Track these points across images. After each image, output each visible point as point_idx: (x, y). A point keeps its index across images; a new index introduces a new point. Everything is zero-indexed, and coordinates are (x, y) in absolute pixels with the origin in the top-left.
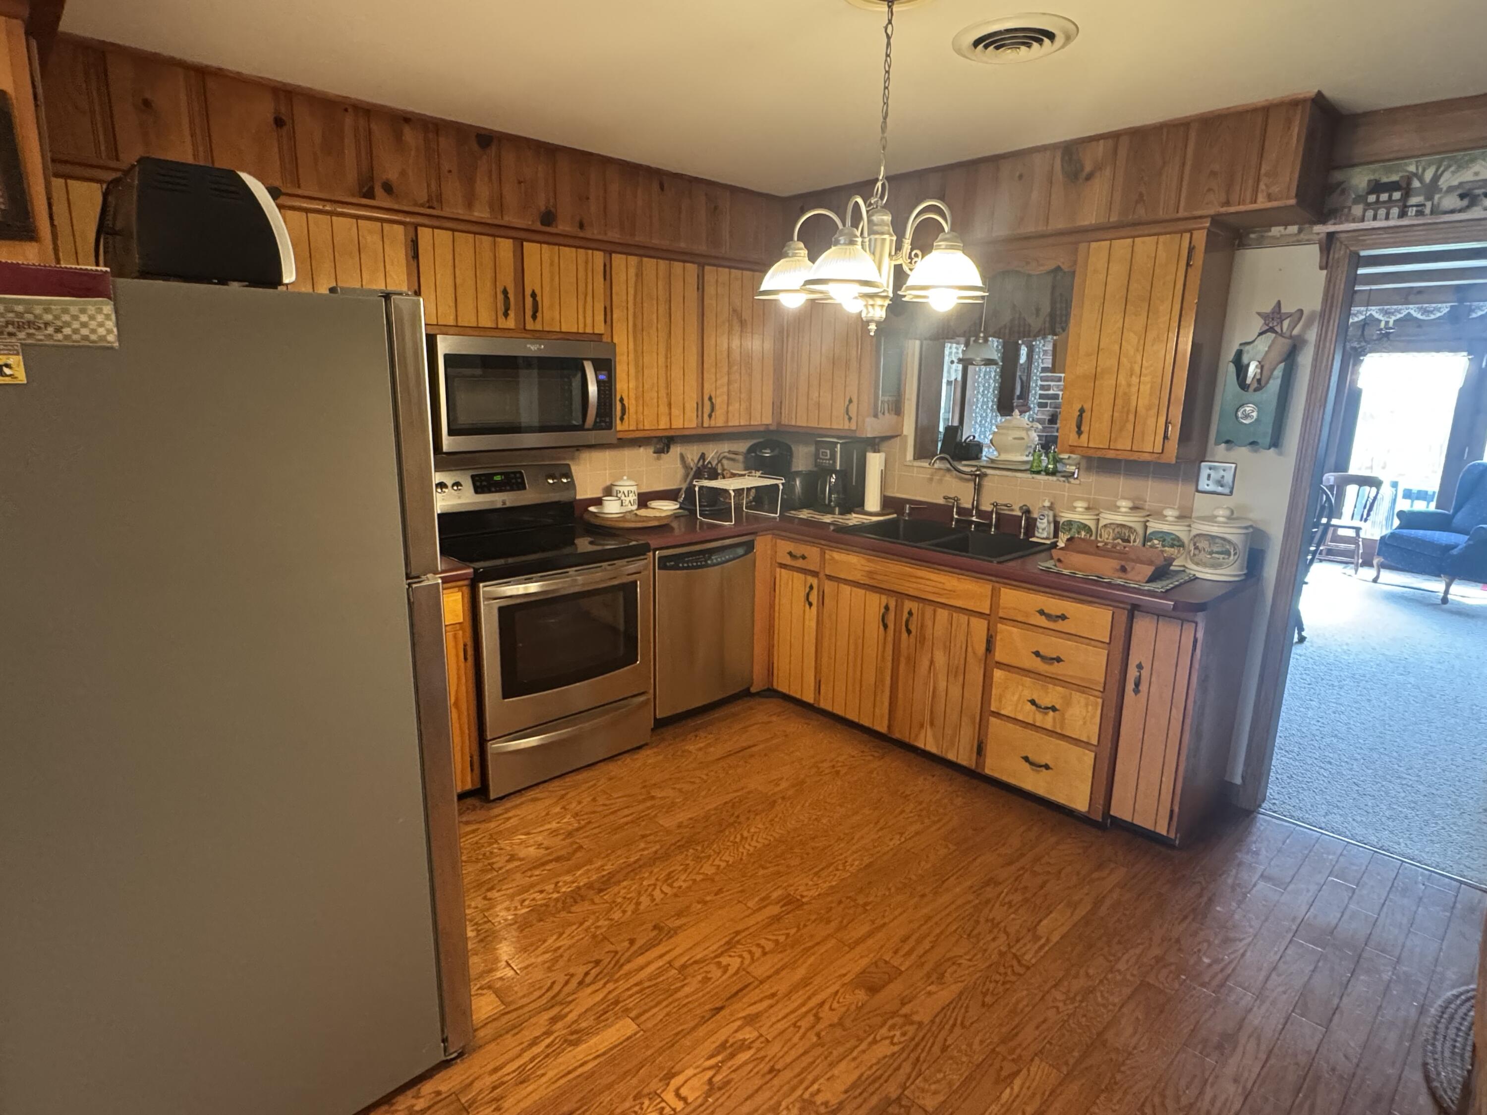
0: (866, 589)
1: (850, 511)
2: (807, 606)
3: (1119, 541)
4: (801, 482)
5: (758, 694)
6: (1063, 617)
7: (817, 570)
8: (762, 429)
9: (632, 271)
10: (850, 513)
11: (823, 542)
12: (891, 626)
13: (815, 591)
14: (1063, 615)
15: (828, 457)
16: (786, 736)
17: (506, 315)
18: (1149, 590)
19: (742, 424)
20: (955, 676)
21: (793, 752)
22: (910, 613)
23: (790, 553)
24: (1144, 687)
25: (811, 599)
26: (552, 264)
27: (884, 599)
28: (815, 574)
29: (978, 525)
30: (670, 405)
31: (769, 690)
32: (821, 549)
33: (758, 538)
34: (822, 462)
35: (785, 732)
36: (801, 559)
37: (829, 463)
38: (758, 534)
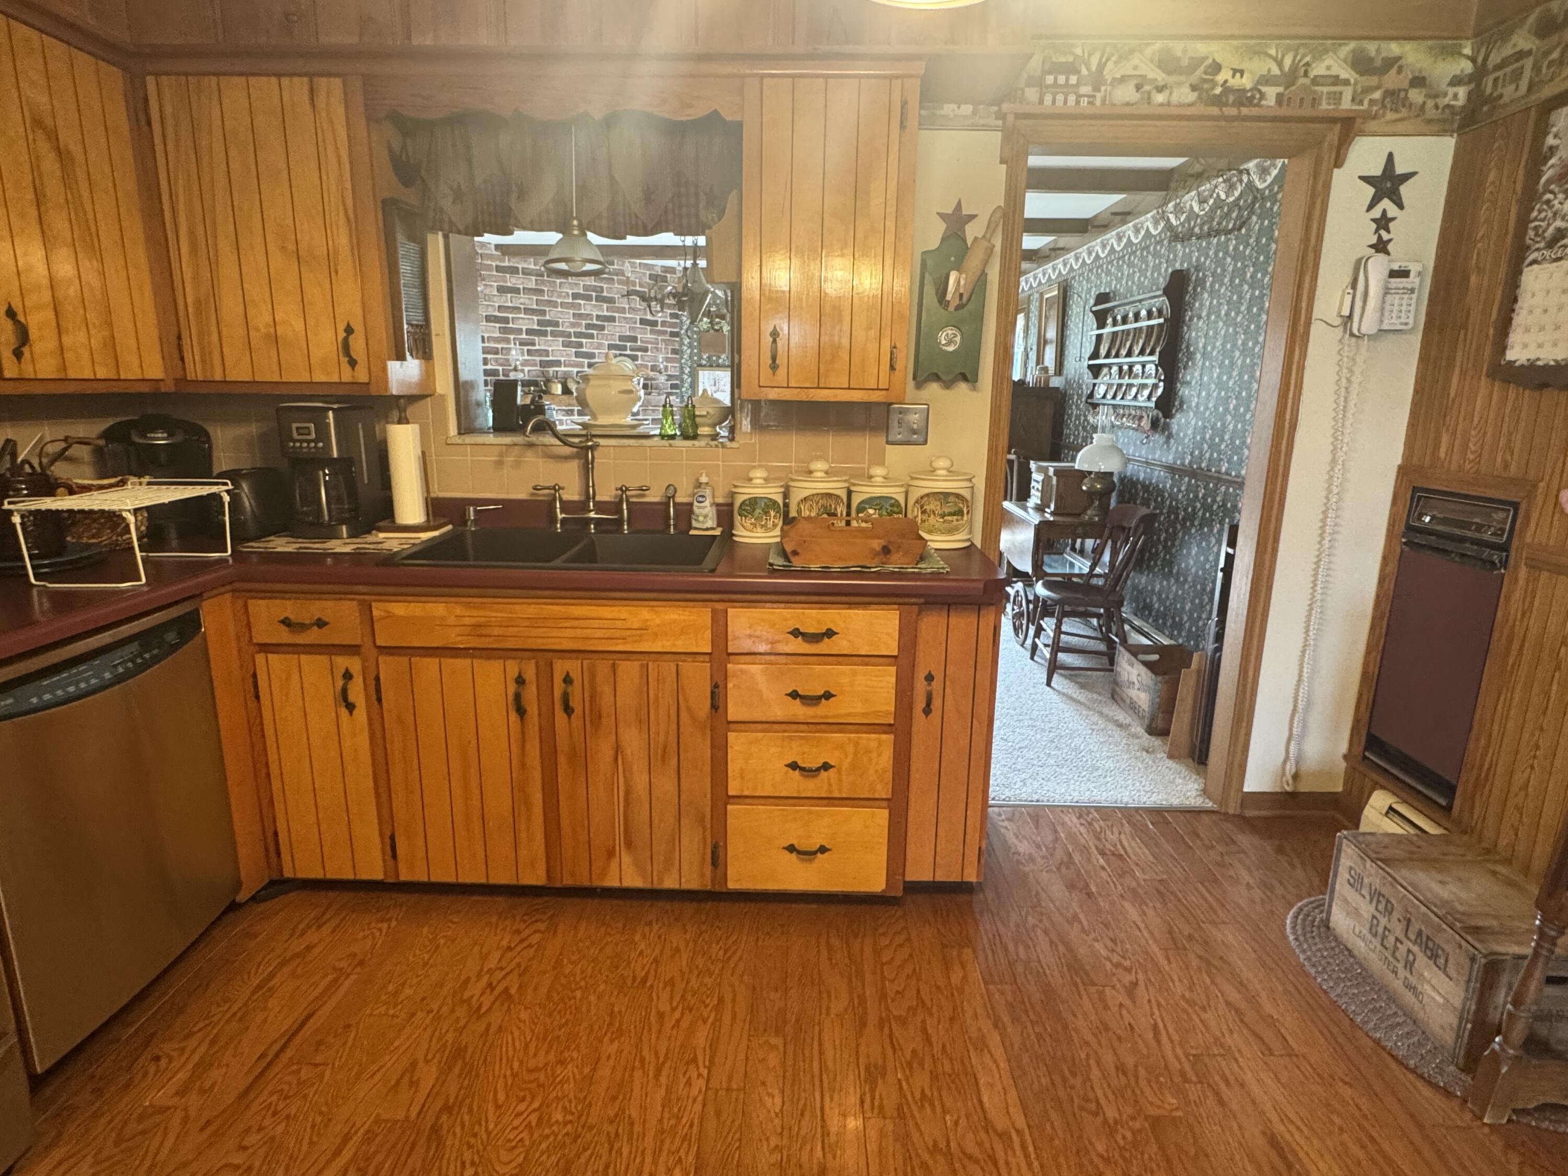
0: (473, 657)
1: (369, 529)
2: (344, 712)
3: (825, 516)
4: (250, 488)
6: (830, 633)
7: (358, 642)
8: (145, 388)
10: (369, 532)
12: (533, 710)
13: (358, 680)
14: (829, 630)
15: (313, 436)
16: (361, 963)
18: (932, 573)
19: (100, 375)
20: (663, 760)
21: (396, 994)
22: (568, 680)
23: (286, 622)
24: (937, 703)
25: (352, 698)
27: (513, 668)
28: (352, 650)
29: (598, 522)
31: (272, 883)
32: (361, 602)
33: (204, 603)
34: (301, 447)
35: (355, 955)
36: (315, 628)
37: (315, 447)
38: (205, 595)
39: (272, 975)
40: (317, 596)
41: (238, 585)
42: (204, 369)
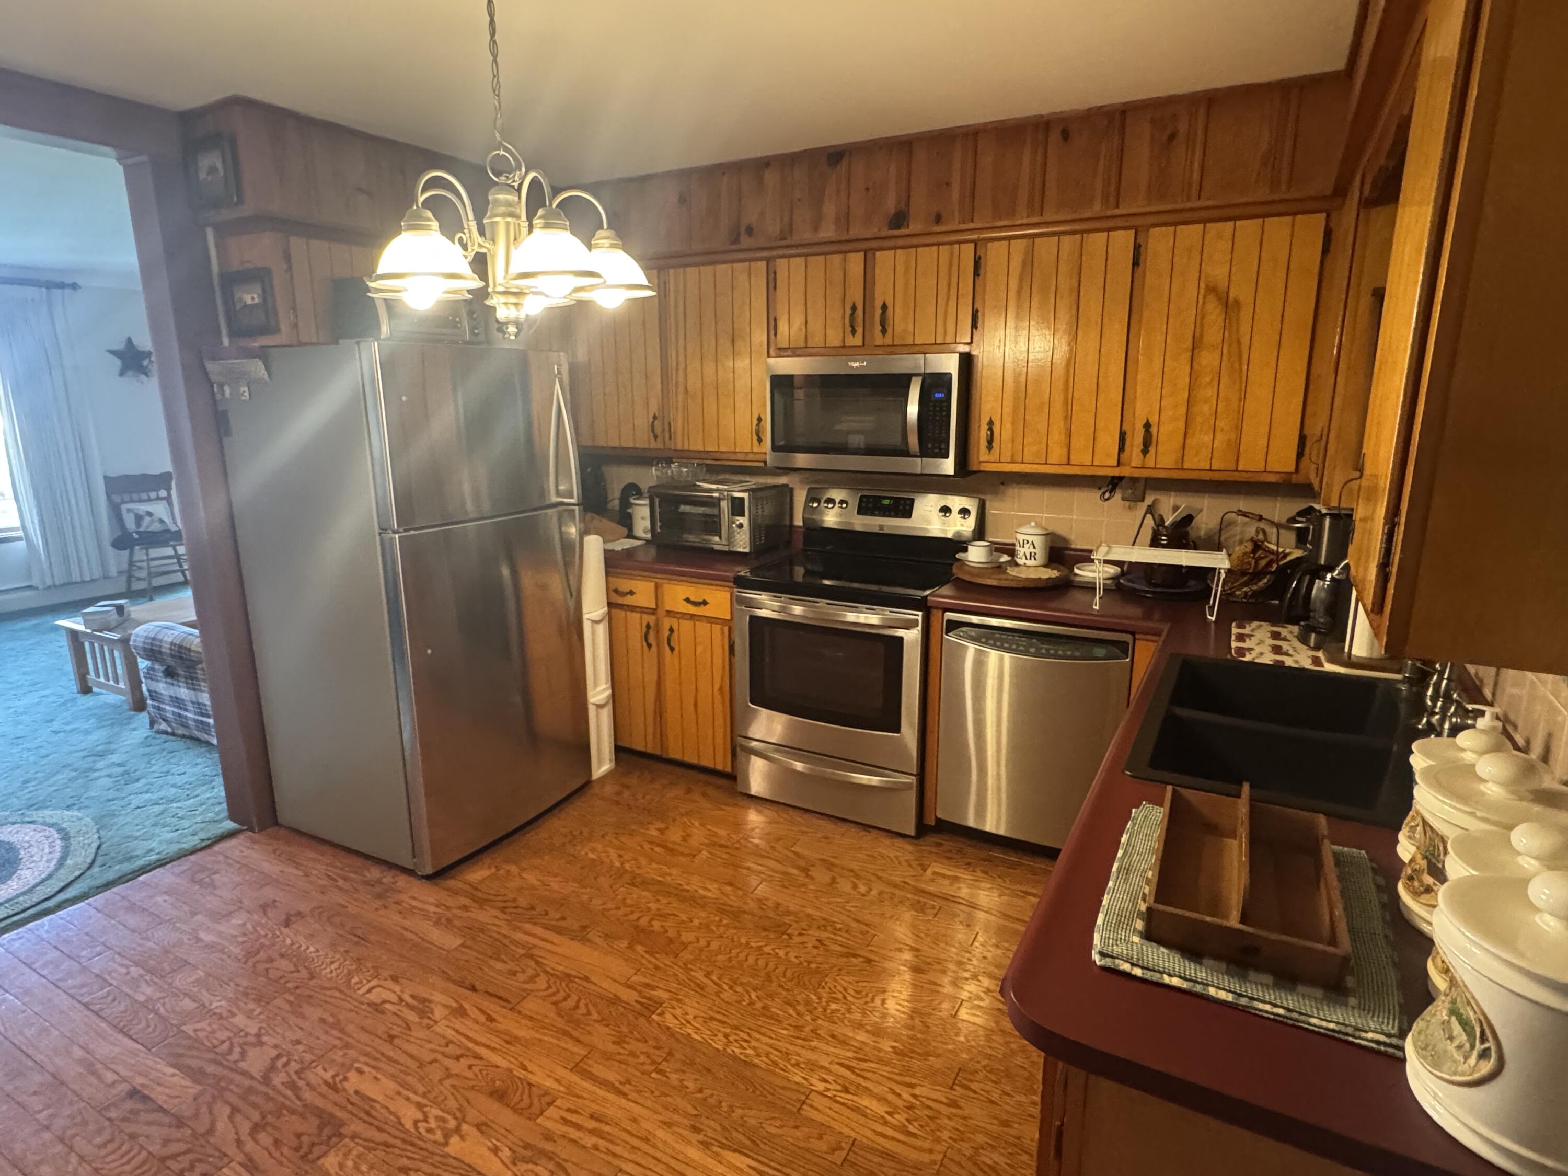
8: (1272, 479)
17: (854, 332)
19: (1216, 467)
26: (907, 269)
38: (1138, 636)
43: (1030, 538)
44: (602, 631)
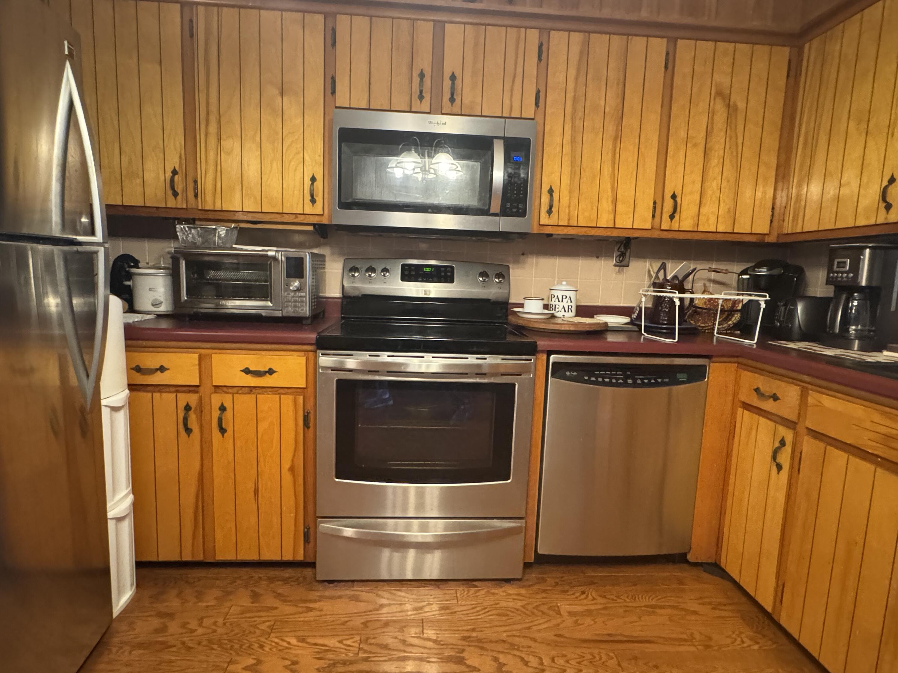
0: (878, 464)
2: (774, 468)
5: (696, 565)
7: (793, 418)
8: (753, 239)
9: (575, 49)
11: (806, 378)
13: (788, 449)
15: (849, 269)
17: (421, 97)
19: (721, 229)
23: (757, 391)
25: (780, 460)
26: (476, 44)
28: (791, 424)
30: (615, 201)
31: (713, 563)
32: (803, 387)
33: (712, 363)
34: (842, 277)
35: (710, 639)
36: (772, 399)
37: (847, 277)
38: (714, 359)
39: (662, 607)
40: (779, 377)
41: (740, 360)
42: (792, 226)
43: (568, 294)
44: (122, 418)
